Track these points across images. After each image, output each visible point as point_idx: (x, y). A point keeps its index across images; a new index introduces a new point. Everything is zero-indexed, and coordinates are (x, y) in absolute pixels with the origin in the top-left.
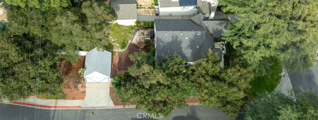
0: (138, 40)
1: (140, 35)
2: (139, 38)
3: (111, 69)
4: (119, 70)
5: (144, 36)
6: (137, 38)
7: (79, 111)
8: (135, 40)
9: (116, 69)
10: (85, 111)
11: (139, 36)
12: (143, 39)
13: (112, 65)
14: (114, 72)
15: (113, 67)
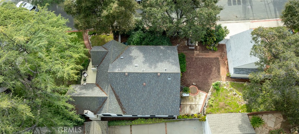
0: (198, 98)
1: (196, 105)
2: (197, 100)
3: (227, 59)
4: (218, 58)
5: (190, 103)
6: (199, 101)
7: (251, 18)
8: (201, 97)
9: (221, 59)
10: (246, 19)
11: (197, 103)
12: (191, 100)
13: (226, 64)
14: (224, 56)
15: (226, 62)
